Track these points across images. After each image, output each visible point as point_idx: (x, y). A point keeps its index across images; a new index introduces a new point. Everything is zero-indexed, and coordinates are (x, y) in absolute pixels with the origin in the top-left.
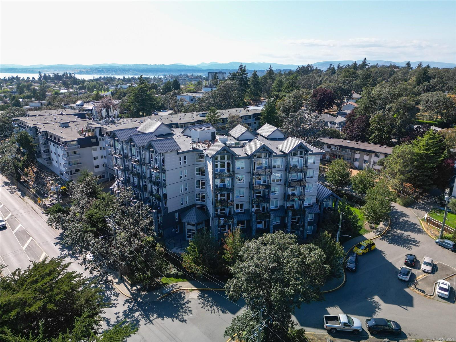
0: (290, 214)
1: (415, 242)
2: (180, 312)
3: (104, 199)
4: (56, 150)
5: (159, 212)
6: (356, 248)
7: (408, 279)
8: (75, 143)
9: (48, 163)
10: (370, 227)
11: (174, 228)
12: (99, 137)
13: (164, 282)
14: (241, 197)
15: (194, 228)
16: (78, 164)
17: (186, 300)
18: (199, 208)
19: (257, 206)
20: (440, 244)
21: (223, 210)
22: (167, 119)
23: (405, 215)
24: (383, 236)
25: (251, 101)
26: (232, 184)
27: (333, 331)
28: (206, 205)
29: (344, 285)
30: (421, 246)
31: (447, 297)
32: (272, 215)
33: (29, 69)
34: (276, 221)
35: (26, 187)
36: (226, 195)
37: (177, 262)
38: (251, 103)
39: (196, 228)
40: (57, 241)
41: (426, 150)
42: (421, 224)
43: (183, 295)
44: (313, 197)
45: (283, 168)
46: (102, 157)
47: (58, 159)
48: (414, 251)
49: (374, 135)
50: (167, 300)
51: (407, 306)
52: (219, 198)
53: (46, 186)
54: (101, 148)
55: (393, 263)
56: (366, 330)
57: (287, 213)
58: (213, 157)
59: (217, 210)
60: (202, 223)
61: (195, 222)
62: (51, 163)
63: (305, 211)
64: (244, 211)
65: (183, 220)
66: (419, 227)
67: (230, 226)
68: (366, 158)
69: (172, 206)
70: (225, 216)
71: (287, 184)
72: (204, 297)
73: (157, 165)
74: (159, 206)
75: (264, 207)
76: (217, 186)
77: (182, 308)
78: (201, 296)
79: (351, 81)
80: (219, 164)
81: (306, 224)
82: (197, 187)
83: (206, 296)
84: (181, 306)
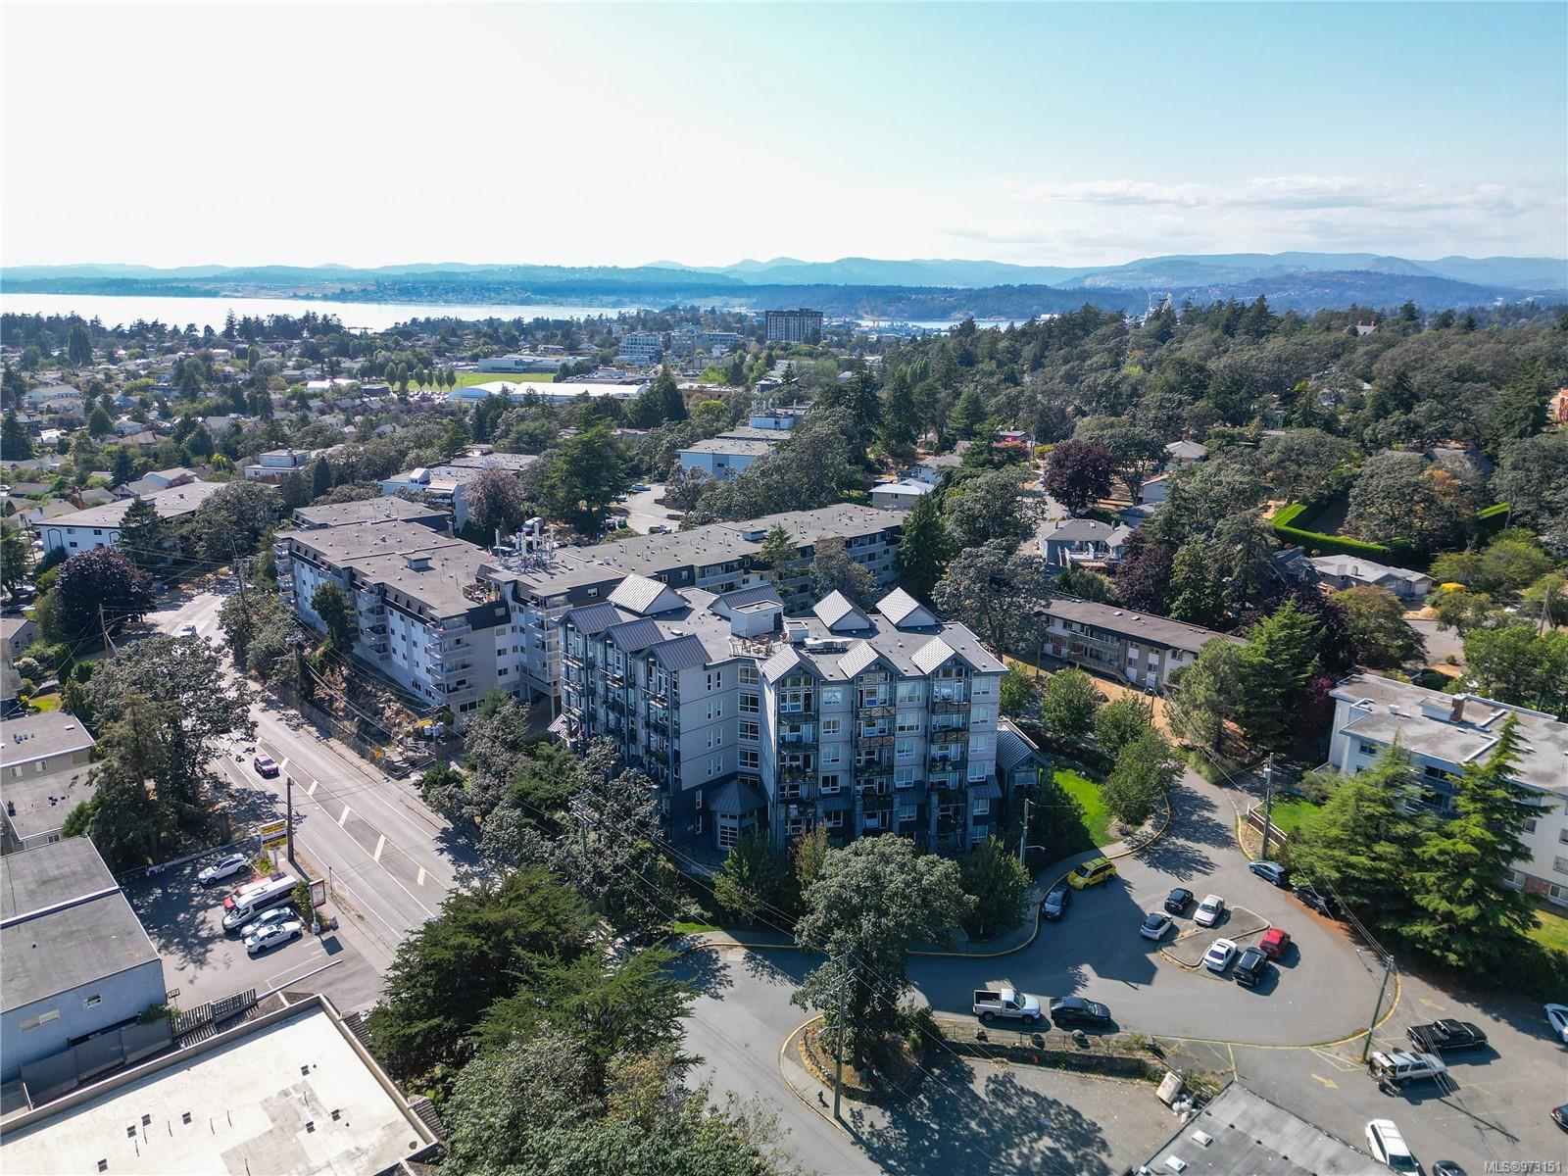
0: (935, 799)
1: (1205, 865)
2: (711, 983)
3: (550, 758)
4: (408, 630)
5: (664, 787)
6: (1072, 874)
7: (1157, 936)
8: (460, 620)
9: (381, 658)
10: (1120, 830)
11: (691, 823)
12: (511, 603)
13: (677, 931)
14: (833, 761)
15: (734, 823)
16: (464, 667)
17: (720, 964)
18: (744, 781)
19: (867, 782)
20: (1257, 871)
21: (796, 788)
22: (664, 550)
23: (1209, 806)
24: (1145, 851)
25: (887, 458)
26: (814, 734)
27: (987, 1017)
28: (759, 776)
29: (1030, 945)
30: (1217, 874)
31: (1220, 969)
32: (897, 801)
33: (176, 280)
34: (908, 814)
35: (330, 715)
36: (801, 757)
37: (702, 892)
38: (886, 464)
39: (740, 825)
40: (441, 846)
41: (1268, 654)
42: (1237, 826)
43: (714, 956)
44: (987, 763)
45: (922, 702)
46: (515, 649)
47: (410, 651)
48: (1194, 883)
49: (1181, 598)
50: (685, 962)
51: (1138, 982)
52: (787, 763)
53: (382, 714)
55: (1142, 907)
56: (1049, 1017)
57: (928, 797)
58: (777, 682)
59: (783, 789)
60: (752, 814)
61: (738, 811)
62: (388, 658)
63: (966, 795)
64: (838, 791)
65: (713, 808)
66: (1229, 834)
67: (809, 823)
68: (1153, 659)
69: (691, 775)
70: (799, 801)
71: (930, 736)
72: (755, 959)
73: (663, 692)
74: (662, 776)
75: (881, 784)
76: (783, 738)
77: (715, 977)
78: (750, 958)
79: (1180, 402)
80: (788, 694)
81: (970, 822)
82: (741, 736)
83: (759, 957)
84: (713, 973)
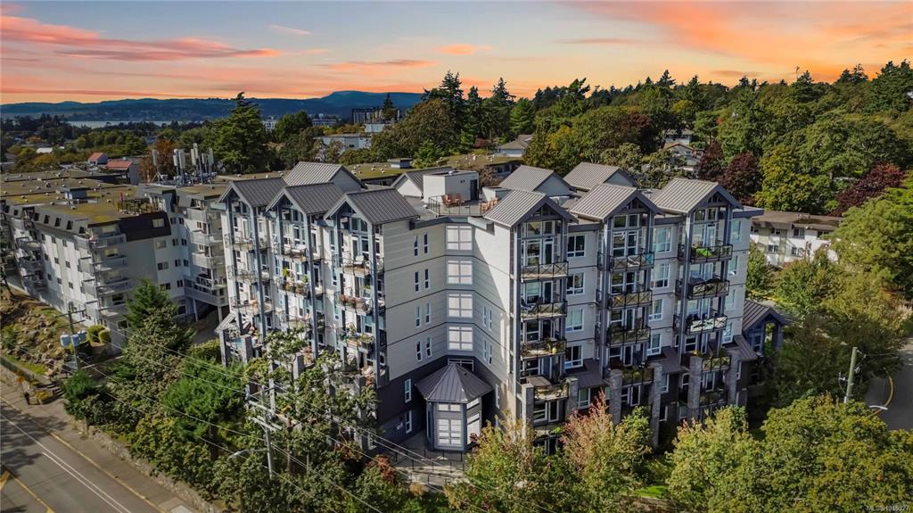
0: (698, 365)
4: (60, 252)
8: (112, 229)
11: (401, 419)
12: (171, 215)
14: (575, 328)
28: (473, 358)
32: (659, 370)
36: (541, 325)
44: (735, 322)
45: (672, 252)
46: (177, 263)
54: (175, 242)
58: (517, 226)
62: (45, 285)
64: (582, 365)
67: (553, 406)
71: (686, 290)
75: (628, 353)
